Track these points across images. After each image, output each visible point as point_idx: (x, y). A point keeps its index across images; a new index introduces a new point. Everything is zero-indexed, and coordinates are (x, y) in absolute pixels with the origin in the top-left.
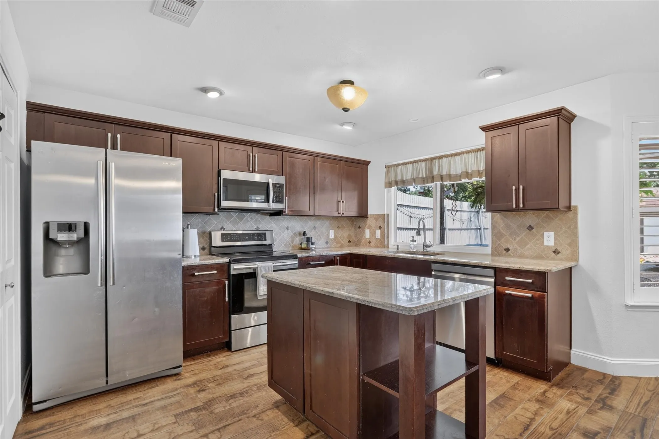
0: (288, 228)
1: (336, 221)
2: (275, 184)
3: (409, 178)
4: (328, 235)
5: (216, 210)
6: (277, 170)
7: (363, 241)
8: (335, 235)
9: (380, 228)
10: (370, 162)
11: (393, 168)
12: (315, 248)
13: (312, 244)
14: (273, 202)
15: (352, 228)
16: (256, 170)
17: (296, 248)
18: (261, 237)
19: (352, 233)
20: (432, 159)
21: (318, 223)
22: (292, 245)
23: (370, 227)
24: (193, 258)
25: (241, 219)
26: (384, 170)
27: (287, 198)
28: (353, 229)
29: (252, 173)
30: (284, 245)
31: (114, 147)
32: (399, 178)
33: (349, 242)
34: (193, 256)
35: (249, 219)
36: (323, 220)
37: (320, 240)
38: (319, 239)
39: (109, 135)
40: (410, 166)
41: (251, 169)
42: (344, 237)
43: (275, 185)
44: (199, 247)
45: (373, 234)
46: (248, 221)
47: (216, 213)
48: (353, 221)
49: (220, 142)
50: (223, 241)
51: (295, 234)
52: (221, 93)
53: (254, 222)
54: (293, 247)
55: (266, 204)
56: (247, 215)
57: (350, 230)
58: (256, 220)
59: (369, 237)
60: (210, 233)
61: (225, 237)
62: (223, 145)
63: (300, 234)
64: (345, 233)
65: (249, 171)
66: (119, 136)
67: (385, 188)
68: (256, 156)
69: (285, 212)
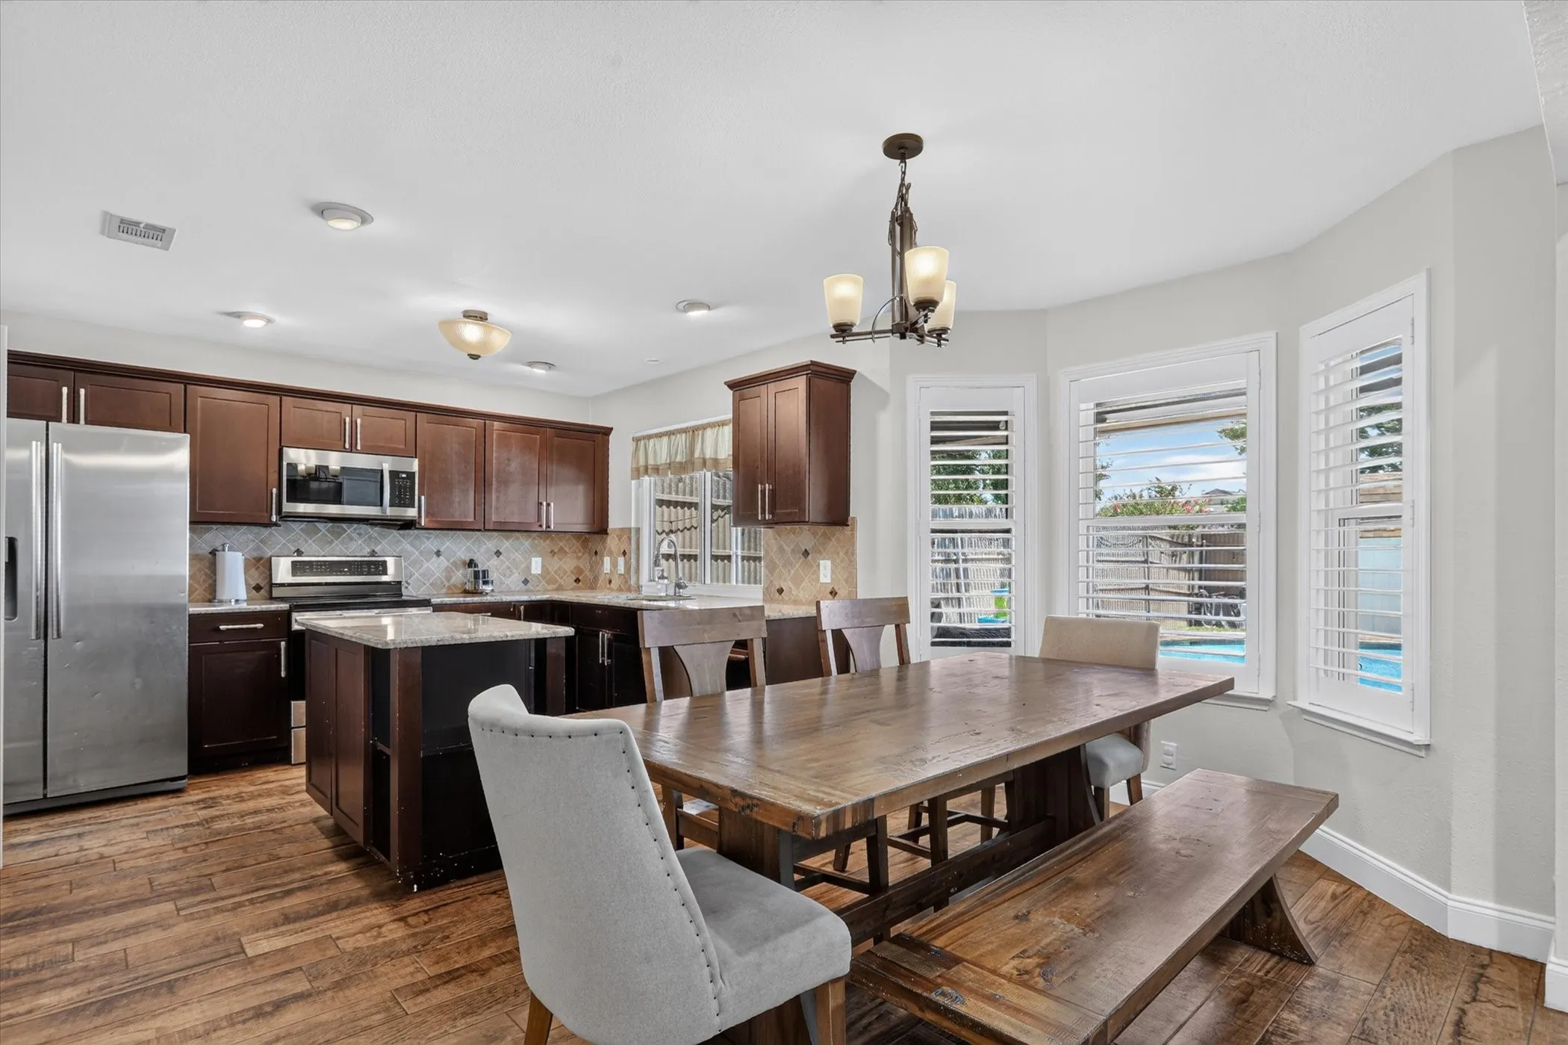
0: (438, 553)
1: (548, 541)
2: (398, 473)
3: (663, 462)
4: (529, 568)
5: (274, 518)
6: (403, 447)
7: (601, 579)
8: (543, 566)
9: (624, 553)
10: (611, 429)
11: (642, 442)
12: (492, 591)
13: (485, 583)
14: (391, 505)
15: (584, 554)
16: (359, 448)
17: (456, 591)
18: (377, 568)
19: (584, 563)
20: (695, 430)
21: (506, 544)
22: (447, 584)
23: (610, 554)
24: (233, 603)
25: (338, 535)
26: (632, 445)
27: (423, 497)
28: (586, 555)
29: (351, 452)
30: (431, 584)
31: (74, 419)
32: (651, 462)
33: (577, 580)
34: (233, 600)
35: (354, 535)
36: (517, 538)
37: (509, 577)
38: (507, 575)
39: (65, 390)
40: (665, 439)
41: (347, 446)
42: (565, 572)
43: (394, 474)
44: (247, 584)
45: (614, 565)
46: (352, 539)
47: (276, 524)
48: (586, 541)
49: (283, 397)
50: (294, 574)
51: (454, 564)
52: (269, 321)
53: (365, 540)
54: (449, 588)
55: (379, 508)
56: (350, 529)
57: (579, 558)
58: (370, 538)
59: (609, 571)
60: (270, 559)
61: (297, 568)
62: (288, 401)
63: (464, 563)
64: (568, 564)
65: (344, 450)
66: (82, 392)
67: (632, 479)
68: (359, 421)
69: (420, 524)
